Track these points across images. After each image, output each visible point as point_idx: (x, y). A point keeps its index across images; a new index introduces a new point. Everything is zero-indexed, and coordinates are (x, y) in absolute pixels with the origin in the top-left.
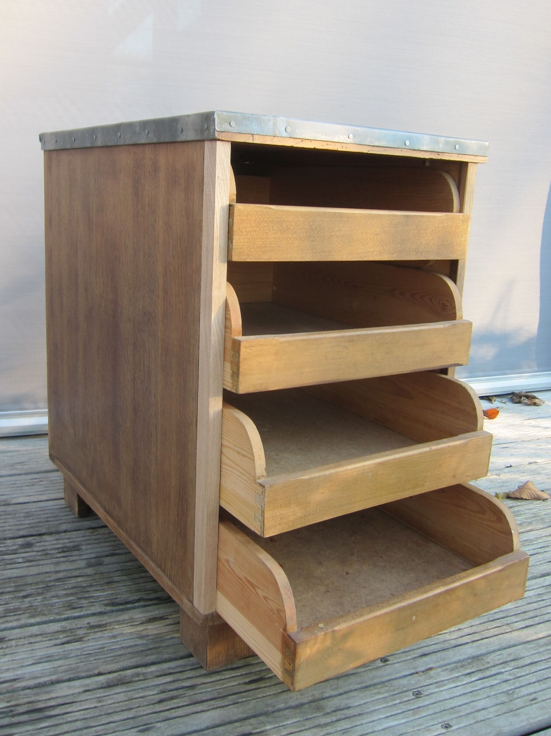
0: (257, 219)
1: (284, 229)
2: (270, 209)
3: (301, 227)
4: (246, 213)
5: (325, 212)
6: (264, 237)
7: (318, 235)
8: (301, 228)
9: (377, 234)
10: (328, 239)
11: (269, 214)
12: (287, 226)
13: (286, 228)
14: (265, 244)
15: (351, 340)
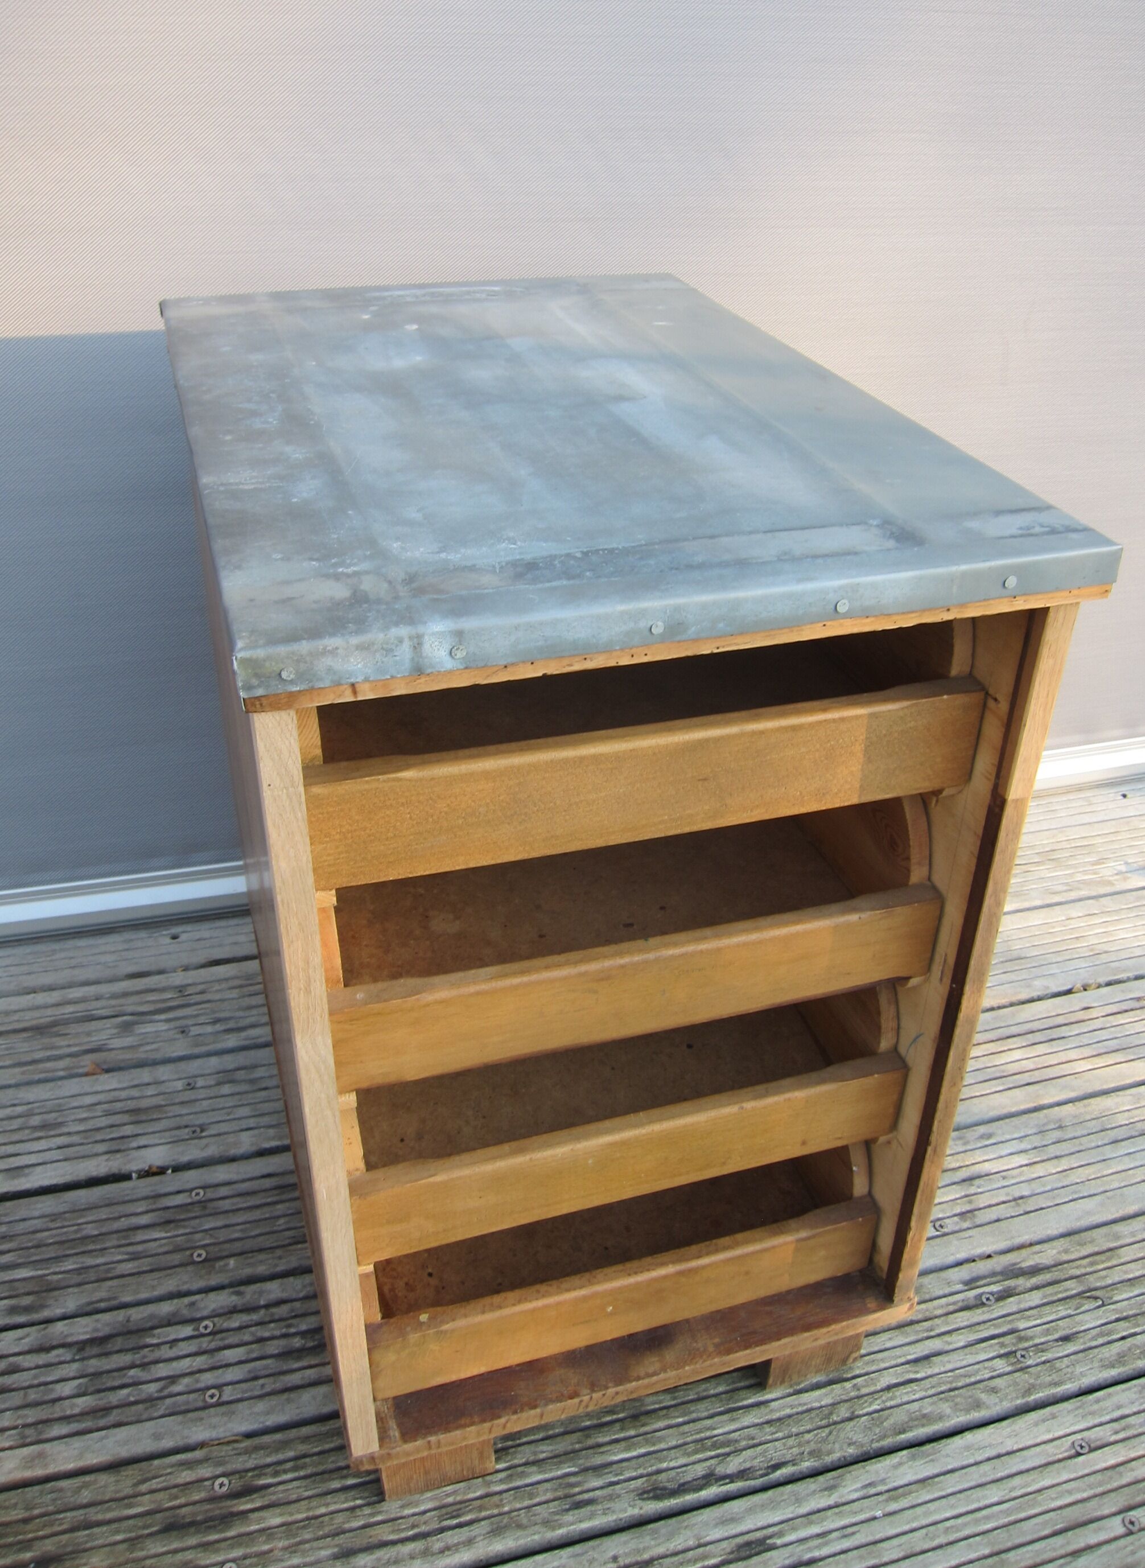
0: (367, 806)
1: (441, 813)
2: (399, 780)
3: (488, 801)
4: (335, 799)
5: (552, 761)
6: (390, 835)
7: (535, 809)
8: (488, 804)
9: (705, 779)
10: (565, 811)
11: (398, 790)
12: (448, 805)
13: (446, 809)
14: (394, 848)
15: (605, 977)
